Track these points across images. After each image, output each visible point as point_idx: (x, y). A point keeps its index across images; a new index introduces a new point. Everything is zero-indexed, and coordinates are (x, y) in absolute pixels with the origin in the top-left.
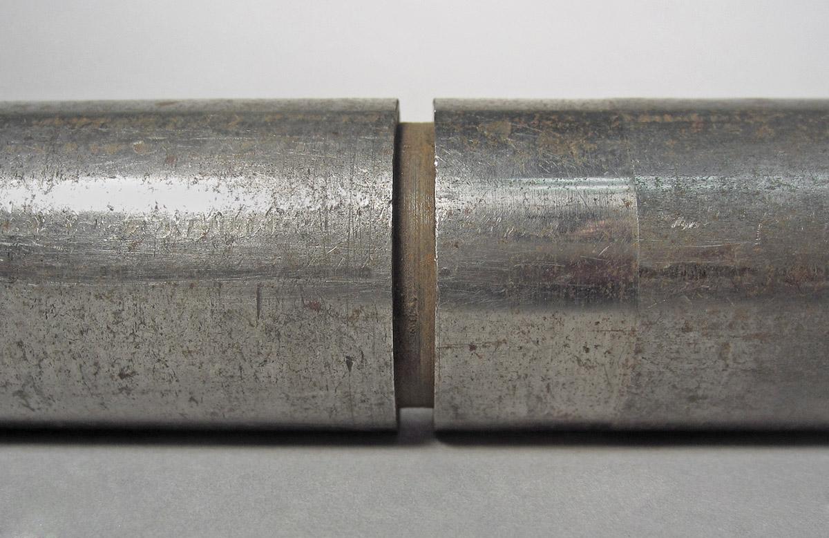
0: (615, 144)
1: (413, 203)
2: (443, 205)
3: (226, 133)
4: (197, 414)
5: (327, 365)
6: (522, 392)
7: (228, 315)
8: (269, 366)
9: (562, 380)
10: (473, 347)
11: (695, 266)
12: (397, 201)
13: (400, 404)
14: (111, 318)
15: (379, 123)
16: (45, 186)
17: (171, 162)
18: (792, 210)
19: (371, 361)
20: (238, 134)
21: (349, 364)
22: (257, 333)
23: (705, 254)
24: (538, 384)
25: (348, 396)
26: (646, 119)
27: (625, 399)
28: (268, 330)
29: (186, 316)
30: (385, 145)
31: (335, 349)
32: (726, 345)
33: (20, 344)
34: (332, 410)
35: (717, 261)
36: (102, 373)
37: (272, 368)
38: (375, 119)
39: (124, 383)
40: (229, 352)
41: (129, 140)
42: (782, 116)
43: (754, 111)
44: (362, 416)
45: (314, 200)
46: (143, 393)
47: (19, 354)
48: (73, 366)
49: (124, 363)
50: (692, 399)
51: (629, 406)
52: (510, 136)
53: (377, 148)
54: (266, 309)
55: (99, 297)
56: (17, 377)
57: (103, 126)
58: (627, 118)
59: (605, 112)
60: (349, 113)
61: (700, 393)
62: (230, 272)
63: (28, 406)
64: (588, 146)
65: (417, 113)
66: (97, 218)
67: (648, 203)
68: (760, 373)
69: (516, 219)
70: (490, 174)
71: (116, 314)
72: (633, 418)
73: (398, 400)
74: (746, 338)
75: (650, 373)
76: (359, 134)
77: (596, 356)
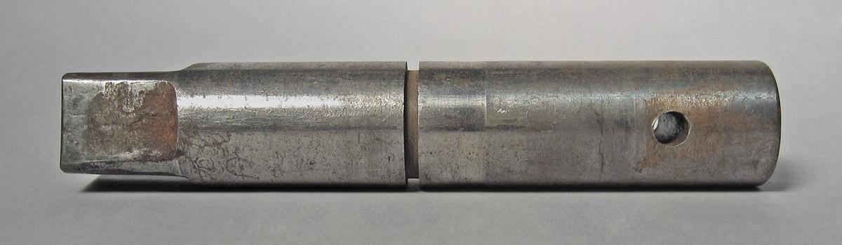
0: (481, 83)
1: (411, 104)
2: (420, 105)
3: (346, 79)
4: (334, 179)
5: (382, 159)
6: (449, 169)
7: (349, 142)
8: (361, 160)
9: (462, 165)
10: (431, 153)
11: (505, 126)
12: (405, 103)
13: (407, 177)
14: (309, 144)
15: (399, 75)
16: (285, 98)
17: (328, 91)
18: (538, 107)
19: (397, 158)
20: (350, 79)
21: (389, 160)
22: (358, 149)
23: (508, 121)
24: (454, 166)
25: (389, 171)
26: (493, 73)
27: (485, 171)
28: (362, 147)
29: (334, 142)
30: (401, 84)
31: (384, 154)
32: (517, 152)
33: (277, 153)
34: (383, 177)
35: (511, 124)
36: (304, 163)
37: (363, 161)
38: (397, 73)
39: (311, 166)
40: (349, 155)
41: (312, 81)
42: (542, 71)
43: (533, 69)
44: (393, 180)
45: (377, 103)
46: (317, 170)
47: (276, 156)
48: (294, 160)
49: (312, 159)
50: (509, 172)
51: (488, 175)
52: (445, 80)
53: (399, 85)
54: (361, 140)
55: (305, 136)
56: (274, 164)
57: (301, 76)
58: (487, 72)
59: (480, 70)
60: (388, 71)
61: (511, 170)
62: (349, 128)
63: (274, 175)
64: (471, 84)
65: (413, 67)
66: (304, 109)
67: (490, 105)
68: (530, 162)
69: (445, 110)
70: (438, 94)
71: (311, 142)
72: (491, 180)
73: (406, 173)
74: (524, 150)
75: (492, 162)
76: (392, 79)
77: (474, 156)
